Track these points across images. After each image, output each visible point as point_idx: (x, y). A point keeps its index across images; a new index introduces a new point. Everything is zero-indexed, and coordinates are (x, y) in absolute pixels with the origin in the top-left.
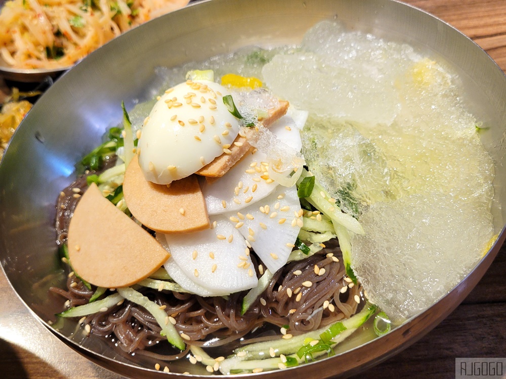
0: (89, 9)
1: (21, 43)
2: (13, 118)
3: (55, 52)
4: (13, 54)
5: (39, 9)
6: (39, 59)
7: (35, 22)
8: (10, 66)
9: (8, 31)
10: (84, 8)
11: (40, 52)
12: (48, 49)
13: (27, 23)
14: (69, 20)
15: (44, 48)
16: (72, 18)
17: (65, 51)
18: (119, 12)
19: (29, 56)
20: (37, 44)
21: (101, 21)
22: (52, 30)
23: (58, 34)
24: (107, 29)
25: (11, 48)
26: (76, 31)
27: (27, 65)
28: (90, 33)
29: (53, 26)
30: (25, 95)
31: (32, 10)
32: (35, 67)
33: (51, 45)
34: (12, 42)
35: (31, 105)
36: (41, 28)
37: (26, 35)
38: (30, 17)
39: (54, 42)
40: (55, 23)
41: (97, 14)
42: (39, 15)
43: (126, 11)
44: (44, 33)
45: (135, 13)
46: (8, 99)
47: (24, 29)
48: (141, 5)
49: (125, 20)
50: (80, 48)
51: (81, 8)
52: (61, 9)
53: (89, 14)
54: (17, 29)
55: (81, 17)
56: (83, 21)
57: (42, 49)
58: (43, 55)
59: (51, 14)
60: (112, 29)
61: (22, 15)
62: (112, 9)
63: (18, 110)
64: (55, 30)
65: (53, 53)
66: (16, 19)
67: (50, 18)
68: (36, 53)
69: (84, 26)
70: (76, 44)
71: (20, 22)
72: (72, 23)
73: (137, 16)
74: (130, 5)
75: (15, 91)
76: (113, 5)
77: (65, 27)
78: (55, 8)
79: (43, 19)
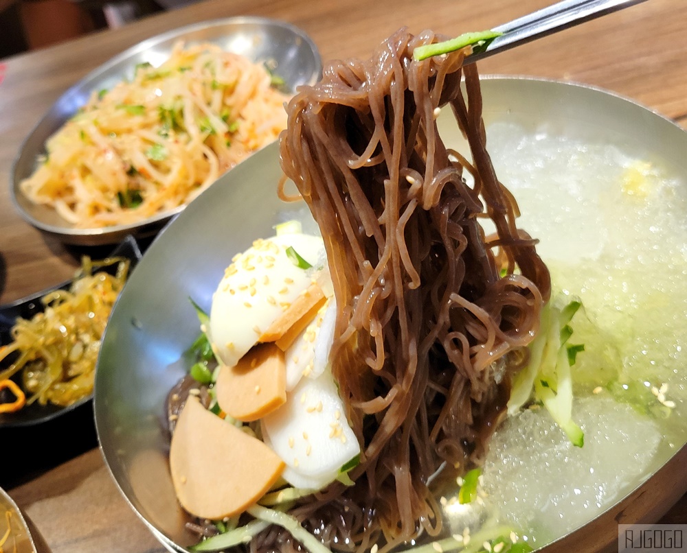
0: (171, 133)
1: (85, 192)
2: (90, 300)
3: (131, 198)
4: (72, 206)
5: (103, 142)
6: (109, 210)
7: (100, 160)
8: (72, 225)
9: (62, 176)
10: (164, 132)
11: (110, 200)
12: (120, 195)
13: (89, 163)
14: (145, 153)
15: (115, 195)
16: (149, 148)
17: (143, 195)
18: (213, 132)
19: (96, 209)
20: (105, 190)
21: (189, 148)
22: (124, 168)
23: (132, 172)
24: (199, 157)
25: (69, 199)
26: (155, 165)
27: (97, 222)
28: (176, 167)
29: (124, 162)
30: (99, 264)
31: (93, 144)
32: (107, 225)
33: (124, 189)
34: (69, 190)
35: (111, 278)
36: (109, 168)
37: (89, 178)
38: (93, 155)
39: (128, 184)
40: (126, 158)
41: (182, 137)
42: (105, 151)
43: (221, 128)
44: (114, 174)
45: (233, 128)
46: (78, 273)
47: (86, 171)
48: (240, 116)
49: (221, 141)
50: (164, 189)
51: (159, 133)
52: (133, 137)
53: (171, 139)
54: (76, 173)
55: (162, 146)
56: (164, 151)
57: (112, 195)
58: (115, 204)
59: (120, 147)
60: (205, 156)
61: (82, 153)
62: (203, 130)
63: (95, 287)
64: (128, 168)
65: (127, 199)
66: (74, 160)
67: (119, 153)
68: (105, 203)
69: (166, 158)
70: (157, 183)
71: (79, 163)
72: (150, 156)
73: (237, 131)
74: (226, 119)
75: (86, 260)
76: (203, 123)
77: (140, 162)
78: (124, 138)
79: (110, 156)
